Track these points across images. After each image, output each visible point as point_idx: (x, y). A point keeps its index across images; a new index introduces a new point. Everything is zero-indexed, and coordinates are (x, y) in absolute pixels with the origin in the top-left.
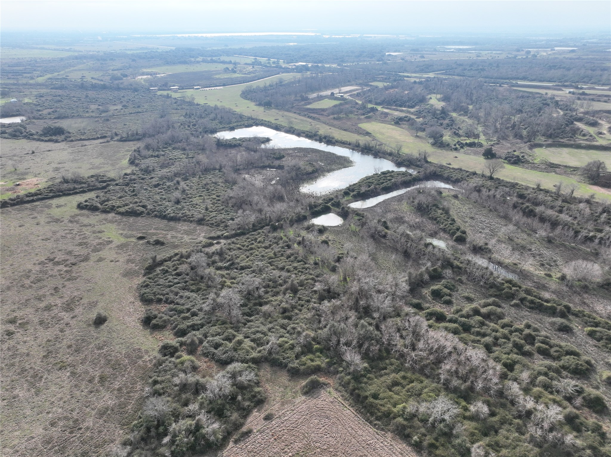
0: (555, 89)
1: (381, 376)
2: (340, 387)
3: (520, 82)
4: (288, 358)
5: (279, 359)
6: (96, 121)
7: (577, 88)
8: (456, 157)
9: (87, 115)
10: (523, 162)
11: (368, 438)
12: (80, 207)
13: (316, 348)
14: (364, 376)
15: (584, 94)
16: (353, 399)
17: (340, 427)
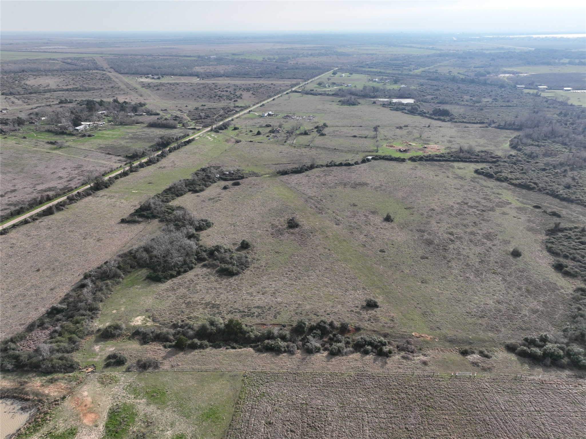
6: (471, 109)
9: (463, 103)
12: (477, 171)
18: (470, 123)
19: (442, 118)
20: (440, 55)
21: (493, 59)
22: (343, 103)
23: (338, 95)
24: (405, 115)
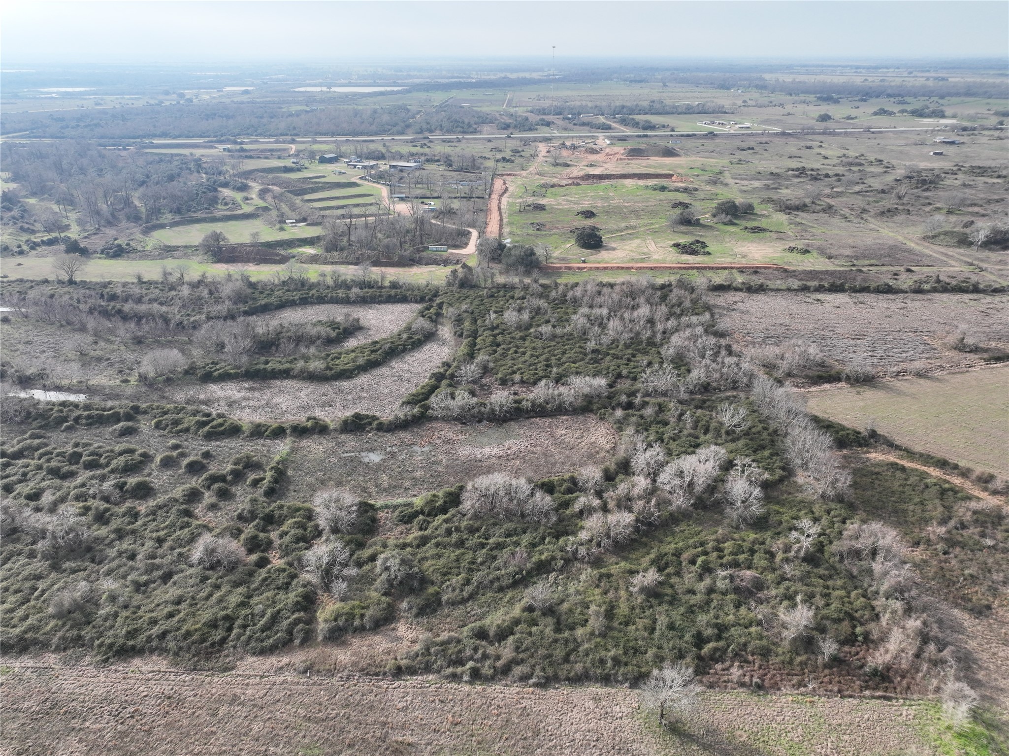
0: (205, 147)
3: (156, 141)
7: (235, 143)
8: (20, 264)
10: (128, 252)
15: (243, 150)
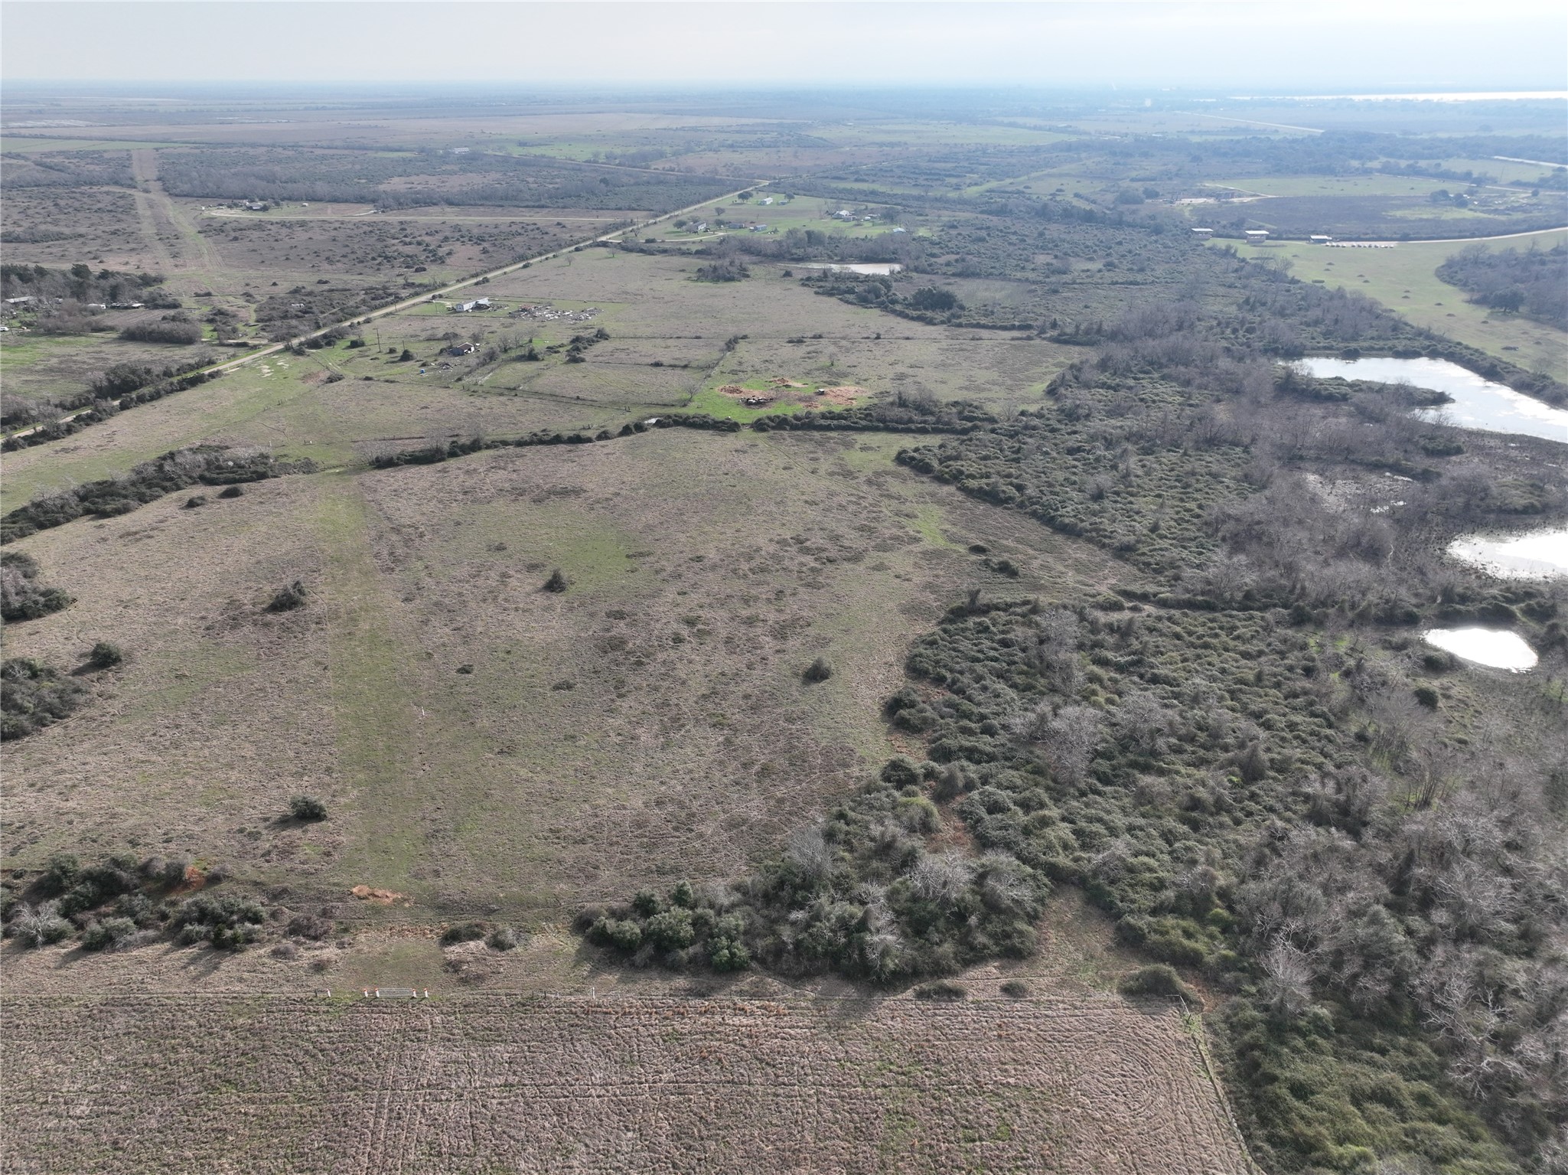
1: (1353, 1059)
2: (1223, 1025)
4: (1133, 901)
5: (1109, 894)
6: (1030, 291)
9: (1019, 275)
11: (1216, 1160)
12: (902, 459)
13: (1217, 915)
14: (1303, 1034)
16: (1238, 1067)
17: (1162, 1099)
18: (994, 327)
19: (929, 314)
20: (1069, 147)
21: (1196, 159)
22: (702, 275)
23: (710, 254)
24: (845, 307)
